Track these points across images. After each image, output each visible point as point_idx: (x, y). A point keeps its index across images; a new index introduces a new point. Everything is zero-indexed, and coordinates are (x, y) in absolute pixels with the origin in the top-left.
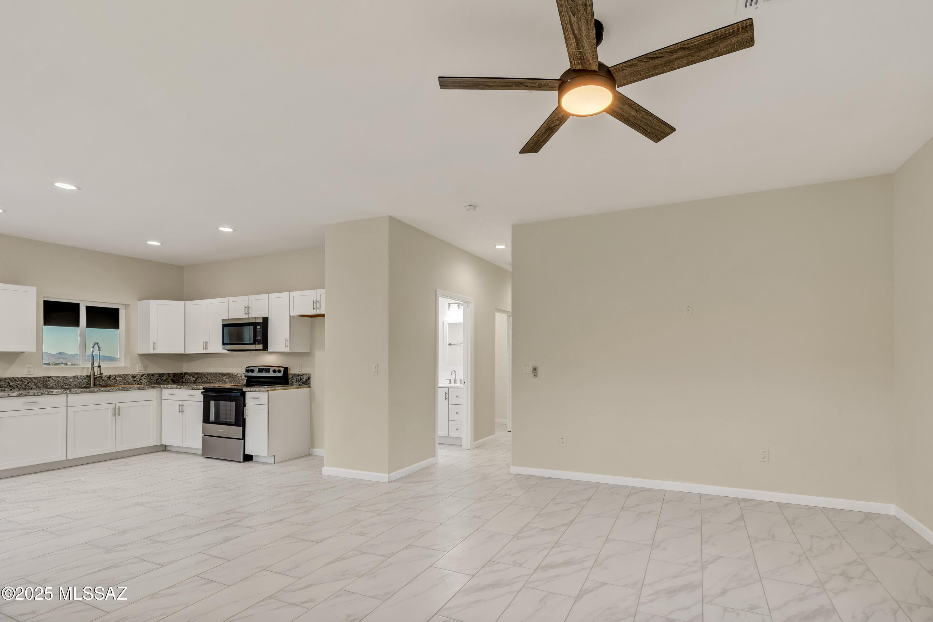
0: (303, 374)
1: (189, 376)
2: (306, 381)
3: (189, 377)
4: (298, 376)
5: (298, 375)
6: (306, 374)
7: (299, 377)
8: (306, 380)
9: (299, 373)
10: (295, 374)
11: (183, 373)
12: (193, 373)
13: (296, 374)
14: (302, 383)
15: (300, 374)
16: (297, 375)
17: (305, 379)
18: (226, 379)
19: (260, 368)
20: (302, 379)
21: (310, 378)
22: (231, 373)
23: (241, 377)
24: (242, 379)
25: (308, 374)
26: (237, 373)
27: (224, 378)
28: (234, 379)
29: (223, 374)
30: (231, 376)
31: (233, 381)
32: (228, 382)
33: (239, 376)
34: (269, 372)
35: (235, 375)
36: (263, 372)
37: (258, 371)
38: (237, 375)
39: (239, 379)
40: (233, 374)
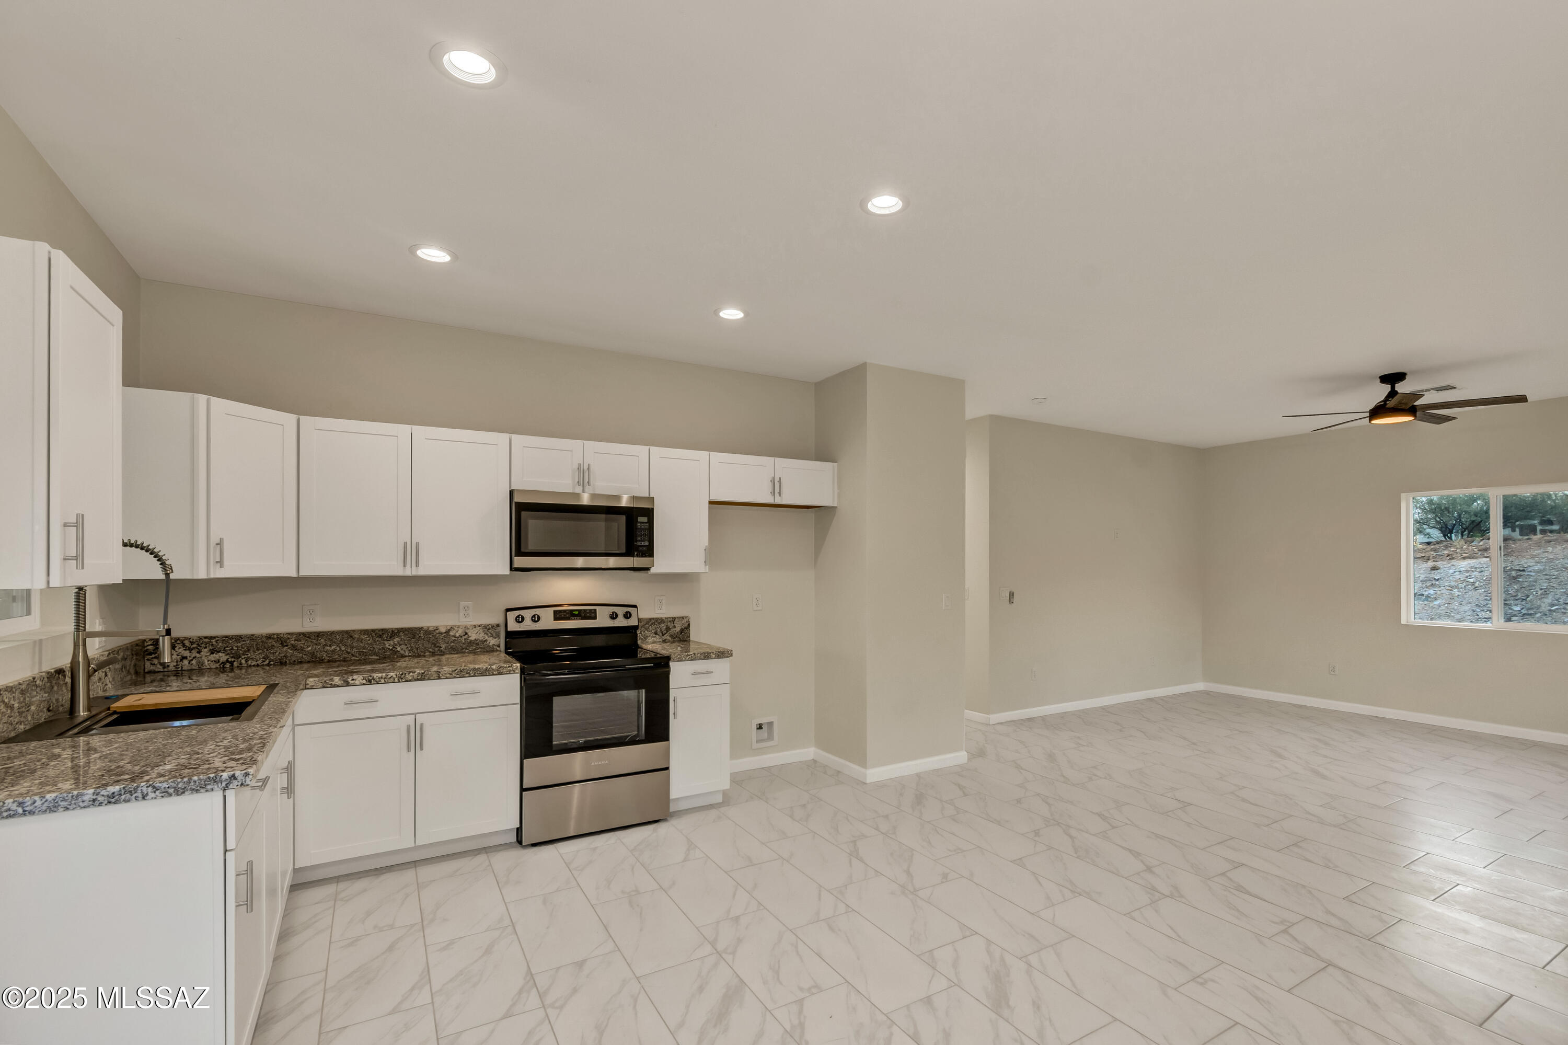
0: (675, 618)
1: (190, 650)
2: (681, 633)
3: (187, 653)
4: (660, 623)
5: (660, 621)
6: (683, 618)
7: (663, 625)
8: (682, 631)
9: (663, 616)
10: (651, 619)
11: (145, 641)
12: (211, 638)
13: (653, 619)
14: (671, 636)
15: (666, 618)
16: (657, 621)
17: (678, 629)
18: (396, 645)
19: (560, 611)
20: (670, 629)
21: (689, 625)
22: (421, 629)
23: (466, 636)
24: (471, 641)
25: (686, 617)
26: (449, 628)
27: (386, 642)
28: (435, 645)
29: (383, 634)
30: (419, 637)
31: (431, 650)
32: (407, 654)
33: (457, 635)
34: (595, 618)
35: (437, 631)
36: (574, 620)
37: (556, 619)
38: (448, 632)
39: (456, 642)
40: (431, 629)
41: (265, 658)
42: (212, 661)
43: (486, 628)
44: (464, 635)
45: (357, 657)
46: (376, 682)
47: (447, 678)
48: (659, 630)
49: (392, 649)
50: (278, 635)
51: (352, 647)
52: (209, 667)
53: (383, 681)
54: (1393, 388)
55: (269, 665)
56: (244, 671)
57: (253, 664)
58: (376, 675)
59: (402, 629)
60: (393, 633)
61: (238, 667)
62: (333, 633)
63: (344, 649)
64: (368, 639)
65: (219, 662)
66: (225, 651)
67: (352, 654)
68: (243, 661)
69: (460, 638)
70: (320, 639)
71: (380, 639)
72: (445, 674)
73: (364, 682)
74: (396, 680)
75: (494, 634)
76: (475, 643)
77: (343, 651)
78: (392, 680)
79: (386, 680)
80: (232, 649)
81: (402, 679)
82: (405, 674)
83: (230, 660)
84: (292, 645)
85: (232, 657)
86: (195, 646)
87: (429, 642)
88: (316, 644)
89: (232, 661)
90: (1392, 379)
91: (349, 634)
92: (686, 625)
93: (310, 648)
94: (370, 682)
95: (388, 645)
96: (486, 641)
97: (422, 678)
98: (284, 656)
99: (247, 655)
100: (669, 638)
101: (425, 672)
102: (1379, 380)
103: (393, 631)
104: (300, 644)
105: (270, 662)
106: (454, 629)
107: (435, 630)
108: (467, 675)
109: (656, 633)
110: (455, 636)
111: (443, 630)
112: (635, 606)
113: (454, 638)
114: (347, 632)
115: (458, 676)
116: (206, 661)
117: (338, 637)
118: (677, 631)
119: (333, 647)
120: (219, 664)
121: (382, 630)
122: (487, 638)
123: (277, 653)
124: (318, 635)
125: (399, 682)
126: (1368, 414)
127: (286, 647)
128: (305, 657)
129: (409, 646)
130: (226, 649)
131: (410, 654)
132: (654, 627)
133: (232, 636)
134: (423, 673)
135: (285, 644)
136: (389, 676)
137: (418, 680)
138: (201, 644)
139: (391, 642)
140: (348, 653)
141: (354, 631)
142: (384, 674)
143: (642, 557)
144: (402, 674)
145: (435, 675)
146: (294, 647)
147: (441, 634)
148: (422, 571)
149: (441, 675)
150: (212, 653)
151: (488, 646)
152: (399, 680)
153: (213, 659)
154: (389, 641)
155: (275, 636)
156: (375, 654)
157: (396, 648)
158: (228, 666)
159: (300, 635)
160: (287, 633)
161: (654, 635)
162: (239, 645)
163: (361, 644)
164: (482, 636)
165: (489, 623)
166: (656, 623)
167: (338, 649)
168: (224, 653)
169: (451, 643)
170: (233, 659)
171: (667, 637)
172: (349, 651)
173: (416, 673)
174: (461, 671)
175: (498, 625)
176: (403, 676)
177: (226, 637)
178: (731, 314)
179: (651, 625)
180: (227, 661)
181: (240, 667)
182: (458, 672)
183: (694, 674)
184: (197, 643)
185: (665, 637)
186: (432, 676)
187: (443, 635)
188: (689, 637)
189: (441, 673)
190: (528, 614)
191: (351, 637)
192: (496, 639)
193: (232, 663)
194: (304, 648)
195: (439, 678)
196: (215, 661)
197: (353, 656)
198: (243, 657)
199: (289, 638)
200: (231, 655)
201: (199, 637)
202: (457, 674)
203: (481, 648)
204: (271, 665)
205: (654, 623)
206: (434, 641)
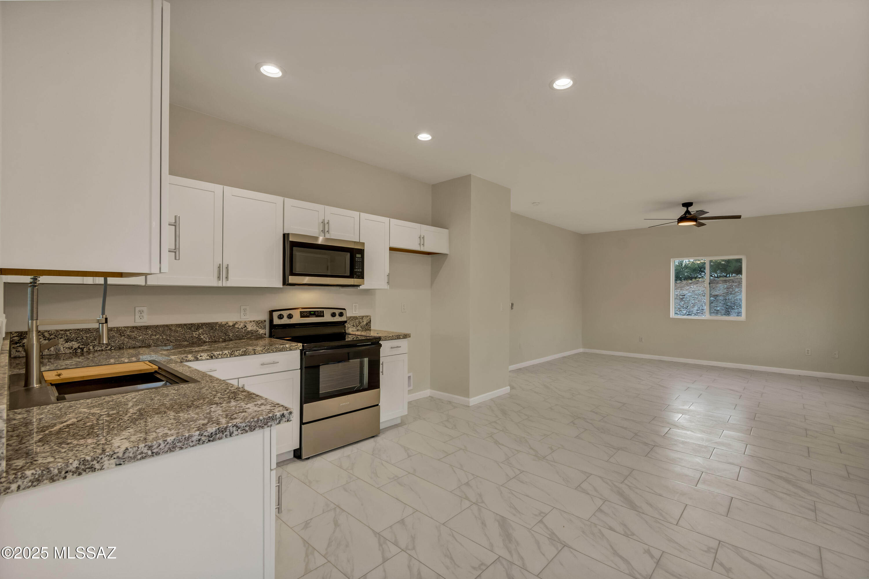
0: (363, 316)
1: (50, 339)
2: (366, 325)
4: (355, 320)
5: (356, 318)
6: (367, 316)
7: (357, 321)
8: (367, 324)
9: (357, 315)
12: (66, 331)
13: (352, 317)
14: (361, 327)
15: (359, 316)
17: (365, 323)
18: (200, 335)
19: (304, 312)
20: (361, 323)
21: (370, 320)
22: (217, 323)
23: (246, 328)
24: (248, 331)
25: (369, 316)
26: (234, 323)
27: (194, 333)
28: (226, 334)
29: (191, 327)
30: (216, 329)
31: (223, 337)
32: (207, 340)
33: (240, 327)
34: (323, 316)
35: (227, 325)
36: (312, 317)
37: (302, 317)
38: (234, 325)
39: (239, 332)
40: (223, 323)
41: (107, 345)
42: (67, 348)
43: (258, 323)
44: (244, 328)
45: (174, 343)
46: (216, 357)
47: (260, 354)
48: (355, 324)
49: (198, 337)
50: (117, 328)
51: (170, 336)
52: (64, 352)
53: (220, 356)
54: (687, 209)
55: (110, 350)
56: (91, 355)
57: (98, 350)
58: (216, 353)
59: (204, 323)
60: (198, 326)
61: (87, 351)
62: (157, 326)
63: (165, 337)
64: (181, 330)
65: (72, 348)
66: (77, 340)
67: (171, 341)
68: (91, 348)
69: (241, 329)
70: (148, 330)
71: (190, 330)
72: (259, 351)
73: (208, 357)
74: (229, 356)
75: (263, 327)
76: (251, 332)
77: (164, 339)
78: (226, 356)
79: (222, 356)
80: (83, 338)
81: (232, 355)
82: (234, 352)
83: (81, 347)
84: (128, 335)
85: (82, 345)
86: (53, 336)
87: (222, 332)
88: (145, 334)
89: (82, 348)
90: (687, 205)
91: (168, 327)
92: (369, 320)
93: (141, 337)
94: (212, 357)
95: (195, 334)
96: (257, 331)
97: (245, 354)
98: (122, 343)
99: (94, 343)
100: (360, 328)
101: (246, 350)
102: (682, 205)
103: (198, 325)
104: (134, 334)
105: (112, 347)
106: (238, 323)
107: (226, 324)
108: (272, 352)
109: (353, 326)
110: (238, 328)
111: (231, 324)
112: (344, 309)
113: (238, 330)
114: (167, 326)
115: (266, 352)
116: (62, 348)
117: (160, 329)
118: (364, 324)
119: (157, 336)
120: (72, 350)
121: (191, 324)
122: (258, 329)
123: (117, 341)
124: (147, 328)
125: (230, 357)
126: (677, 220)
127: (123, 337)
128: (137, 343)
129: (209, 335)
130: (78, 338)
131: (210, 341)
132: (352, 322)
133: (83, 329)
134: (245, 351)
135: (123, 335)
136: (224, 353)
137: (242, 355)
138: (58, 335)
139: (197, 333)
140: (168, 340)
141: (172, 325)
142: (221, 352)
143: (358, 278)
144: (232, 352)
145: (253, 352)
146: (129, 337)
147: (230, 326)
148: (229, 284)
149: (256, 352)
150: (67, 342)
151: (259, 334)
152: (230, 355)
153: (67, 346)
154: (196, 331)
155: (115, 329)
156: (186, 341)
157: (201, 337)
158: (80, 351)
159: (134, 328)
160: (124, 327)
161: (352, 327)
162: (88, 335)
163: (177, 334)
164: (255, 328)
165: (260, 320)
166: (354, 320)
167: (161, 338)
168: (76, 341)
169: (236, 333)
170: (83, 346)
171: (359, 328)
172: (168, 339)
173: (241, 351)
174: (268, 349)
175: (265, 321)
176: (233, 353)
177: (78, 330)
178: (424, 137)
179: (351, 321)
180: (79, 347)
181: (89, 352)
182: (266, 349)
183: (392, 348)
184: (54, 334)
185: (358, 328)
186: (251, 353)
187: (231, 328)
188: (370, 328)
189: (256, 350)
190: (285, 313)
191: (170, 329)
192: (264, 330)
193: (82, 349)
194: (136, 337)
195: (255, 354)
196: (69, 348)
197: (172, 342)
198: (91, 344)
199: (125, 330)
200: (82, 343)
201: (56, 330)
202: (266, 351)
203: (255, 336)
204: (112, 349)
205: (353, 319)
206: (225, 332)
